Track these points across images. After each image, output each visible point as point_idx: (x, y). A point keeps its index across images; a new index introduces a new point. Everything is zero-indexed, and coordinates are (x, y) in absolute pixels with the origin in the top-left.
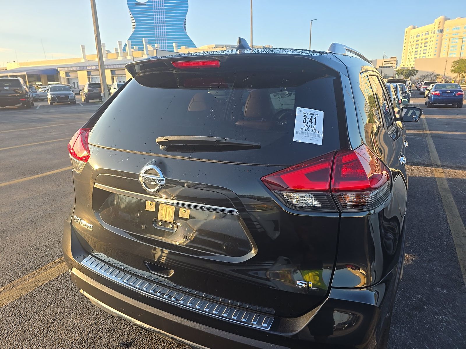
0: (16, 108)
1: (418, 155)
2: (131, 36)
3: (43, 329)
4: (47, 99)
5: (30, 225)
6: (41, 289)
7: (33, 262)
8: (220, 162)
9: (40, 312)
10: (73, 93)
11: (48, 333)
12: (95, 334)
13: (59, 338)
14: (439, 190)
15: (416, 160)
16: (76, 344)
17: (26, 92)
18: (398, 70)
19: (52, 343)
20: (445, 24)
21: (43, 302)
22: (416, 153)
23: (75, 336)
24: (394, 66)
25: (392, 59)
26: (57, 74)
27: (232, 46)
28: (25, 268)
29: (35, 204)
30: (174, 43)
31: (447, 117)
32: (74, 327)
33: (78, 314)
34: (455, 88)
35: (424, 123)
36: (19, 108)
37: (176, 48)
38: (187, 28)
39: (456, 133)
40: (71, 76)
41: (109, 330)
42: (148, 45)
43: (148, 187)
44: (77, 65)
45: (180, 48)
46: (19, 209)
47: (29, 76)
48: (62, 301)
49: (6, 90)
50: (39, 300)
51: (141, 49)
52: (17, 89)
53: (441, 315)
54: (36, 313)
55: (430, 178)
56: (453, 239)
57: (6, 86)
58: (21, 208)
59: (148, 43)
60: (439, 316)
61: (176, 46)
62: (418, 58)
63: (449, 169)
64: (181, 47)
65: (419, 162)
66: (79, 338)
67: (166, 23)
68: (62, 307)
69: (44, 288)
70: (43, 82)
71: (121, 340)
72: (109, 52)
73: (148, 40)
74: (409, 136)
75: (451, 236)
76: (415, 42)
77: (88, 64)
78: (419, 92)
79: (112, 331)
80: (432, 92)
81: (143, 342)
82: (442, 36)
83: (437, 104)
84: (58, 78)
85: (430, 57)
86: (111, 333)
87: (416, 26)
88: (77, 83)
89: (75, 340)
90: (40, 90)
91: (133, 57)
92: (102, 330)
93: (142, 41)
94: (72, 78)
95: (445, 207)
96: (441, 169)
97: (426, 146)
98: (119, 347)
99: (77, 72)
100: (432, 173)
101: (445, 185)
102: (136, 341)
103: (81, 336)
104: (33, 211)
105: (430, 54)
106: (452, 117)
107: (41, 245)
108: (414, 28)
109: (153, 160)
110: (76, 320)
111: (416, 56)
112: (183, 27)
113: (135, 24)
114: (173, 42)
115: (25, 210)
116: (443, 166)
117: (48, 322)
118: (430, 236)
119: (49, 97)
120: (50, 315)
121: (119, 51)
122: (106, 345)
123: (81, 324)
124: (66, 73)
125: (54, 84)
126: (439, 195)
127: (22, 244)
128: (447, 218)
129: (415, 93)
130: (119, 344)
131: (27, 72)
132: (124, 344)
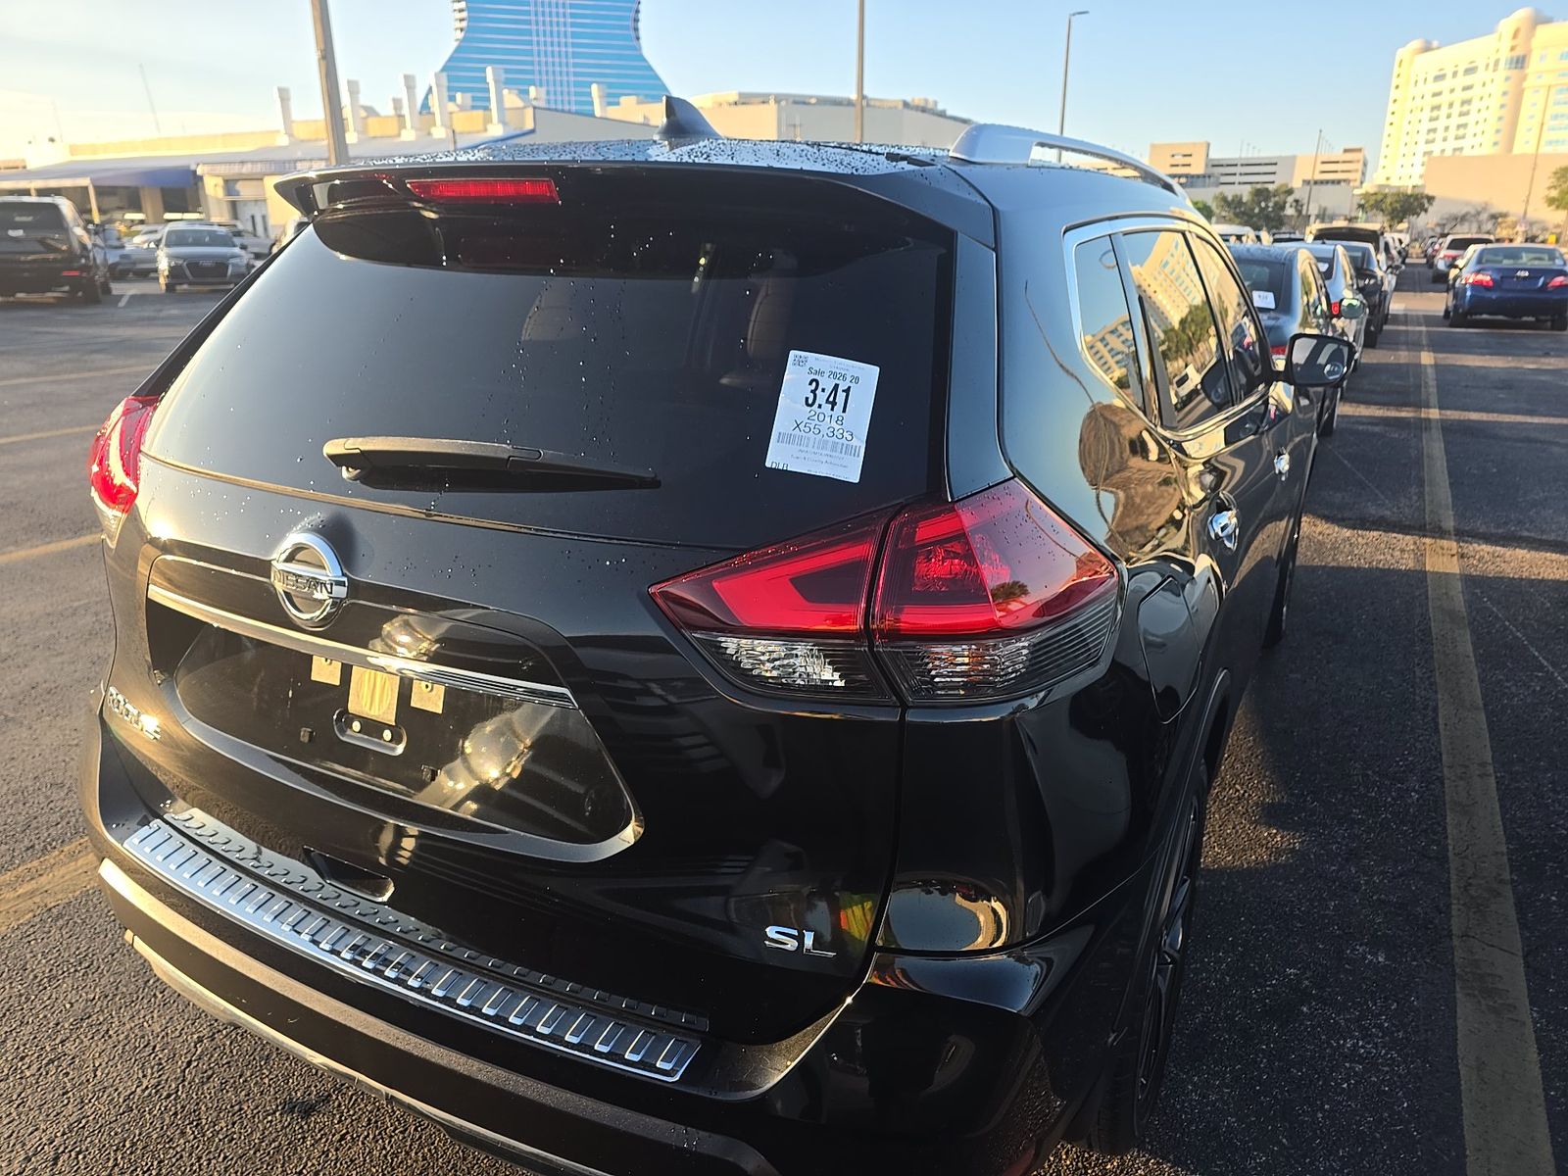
0: (51, 300)
1: (1383, 493)
2: (451, 59)
3: (42, 1049)
4: (156, 270)
5: (43, 706)
6: (50, 920)
7: (37, 828)
8: (526, 531)
9: (37, 992)
10: (243, 252)
11: (53, 1063)
12: (206, 1072)
13: (88, 1080)
14: (1431, 615)
15: (1372, 510)
16: (141, 1101)
17: (84, 247)
18: (1366, 195)
19: (64, 1094)
20: (1533, 36)
21: (52, 962)
22: (1377, 487)
23: (141, 1075)
24: (1355, 180)
25: (1349, 156)
26: (196, 184)
27: (797, 99)
28: (7, 847)
29: (69, 635)
30: (594, 87)
31: (1509, 362)
32: (142, 1046)
33: (159, 1005)
34: (1545, 264)
35: (1426, 383)
36: (60, 304)
37: (600, 102)
38: (642, 33)
39: (1529, 419)
40: (242, 194)
41: (252, 1058)
42: (506, 92)
43: (297, 604)
44: (261, 157)
45: (618, 104)
46: (15, 651)
47: (101, 191)
48: (114, 960)
49: (16, 240)
50: (40, 955)
51: (481, 103)
52: (51, 236)
53: (1351, 1038)
54: (23, 998)
55: (1407, 573)
56: (1443, 784)
57: (16, 226)
58: (22, 648)
59: (505, 83)
60: (1345, 1041)
61: (600, 97)
62: (1437, 153)
63: (1479, 545)
64: (623, 99)
65: (1382, 517)
66: (153, 1082)
67: (573, 16)
68: (112, 980)
69: (60, 916)
70: (149, 211)
71: (286, 1093)
72: (371, 111)
73: (507, 71)
74: (1365, 427)
75: (1440, 775)
76: (1428, 97)
77: (299, 155)
78: (1430, 273)
79: (262, 1063)
80: (1468, 275)
81: (356, 1100)
82: (1524, 78)
83: (1485, 316)
84: (198, 200)
85: (1477, 152)
86: (258, 1068)
87: (1435, 44)
88: (264, 217)
89: (138, 1087)
90: (137, 240)
91: (453, 132)
92: (229, 1059)
93: (483, 75)
94: (246, 202)
95: (1437, 674)
96: (1452, 545)
97: (1418, 462)
98: (278, 1114)
99: (262, 179)
100: (1420, 556)
101: (1453, 600)
102: (334, 1097)
103: (160, 1076)
104: (59, 659)
105: (1481, 142)
106: (1529, 364)
107: (69, 773)
108: (1427, 48)
109: (318, 517)
110: (150, 1022)
111: (1429, 147)
112: (628, 29)
113: (464, 14)
114: (592, 83)
115: (34, 653)
116: (1461, 535)
117: (59, 1027)
118: (1370, 772)
119: (163, 265)
120: (68, 1006)
121: (406, 111)
122: (237, 1108)
123: (163, 1037)
124: (226, 182)
125: (181, 221)
126: (1427, 632)
127: (8, 766)
128: (1437, 715)
129: (1417, 276)
130: (277, 1107)
131: (93, 176)
132: (295, 1107)
